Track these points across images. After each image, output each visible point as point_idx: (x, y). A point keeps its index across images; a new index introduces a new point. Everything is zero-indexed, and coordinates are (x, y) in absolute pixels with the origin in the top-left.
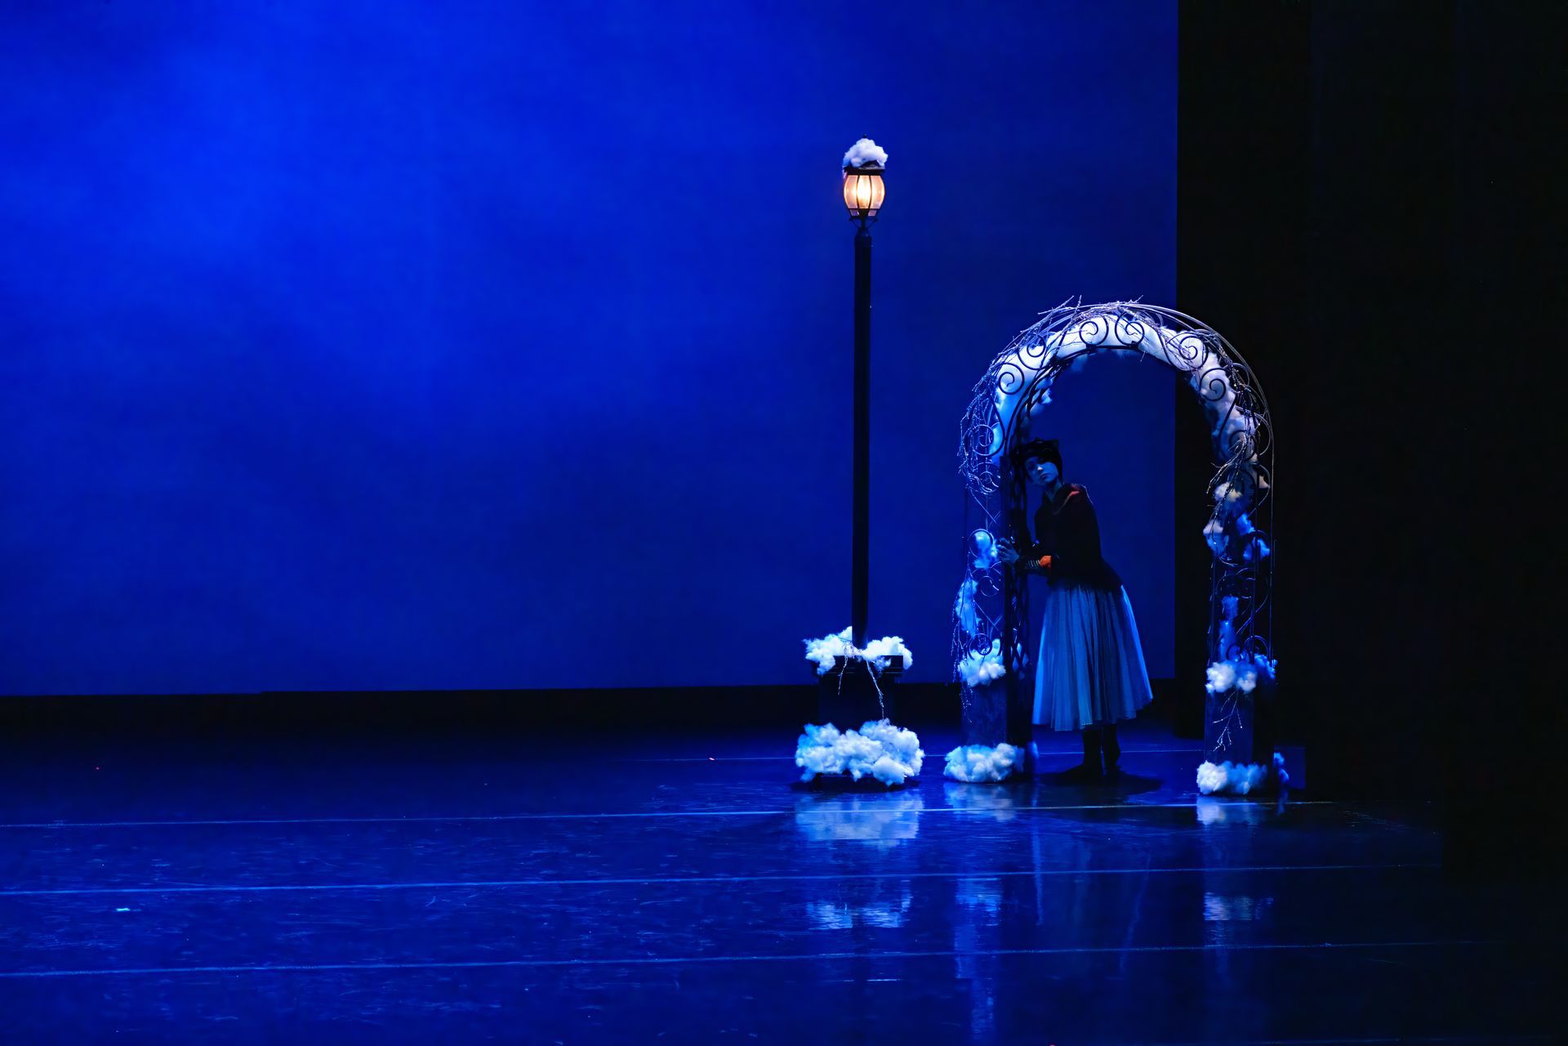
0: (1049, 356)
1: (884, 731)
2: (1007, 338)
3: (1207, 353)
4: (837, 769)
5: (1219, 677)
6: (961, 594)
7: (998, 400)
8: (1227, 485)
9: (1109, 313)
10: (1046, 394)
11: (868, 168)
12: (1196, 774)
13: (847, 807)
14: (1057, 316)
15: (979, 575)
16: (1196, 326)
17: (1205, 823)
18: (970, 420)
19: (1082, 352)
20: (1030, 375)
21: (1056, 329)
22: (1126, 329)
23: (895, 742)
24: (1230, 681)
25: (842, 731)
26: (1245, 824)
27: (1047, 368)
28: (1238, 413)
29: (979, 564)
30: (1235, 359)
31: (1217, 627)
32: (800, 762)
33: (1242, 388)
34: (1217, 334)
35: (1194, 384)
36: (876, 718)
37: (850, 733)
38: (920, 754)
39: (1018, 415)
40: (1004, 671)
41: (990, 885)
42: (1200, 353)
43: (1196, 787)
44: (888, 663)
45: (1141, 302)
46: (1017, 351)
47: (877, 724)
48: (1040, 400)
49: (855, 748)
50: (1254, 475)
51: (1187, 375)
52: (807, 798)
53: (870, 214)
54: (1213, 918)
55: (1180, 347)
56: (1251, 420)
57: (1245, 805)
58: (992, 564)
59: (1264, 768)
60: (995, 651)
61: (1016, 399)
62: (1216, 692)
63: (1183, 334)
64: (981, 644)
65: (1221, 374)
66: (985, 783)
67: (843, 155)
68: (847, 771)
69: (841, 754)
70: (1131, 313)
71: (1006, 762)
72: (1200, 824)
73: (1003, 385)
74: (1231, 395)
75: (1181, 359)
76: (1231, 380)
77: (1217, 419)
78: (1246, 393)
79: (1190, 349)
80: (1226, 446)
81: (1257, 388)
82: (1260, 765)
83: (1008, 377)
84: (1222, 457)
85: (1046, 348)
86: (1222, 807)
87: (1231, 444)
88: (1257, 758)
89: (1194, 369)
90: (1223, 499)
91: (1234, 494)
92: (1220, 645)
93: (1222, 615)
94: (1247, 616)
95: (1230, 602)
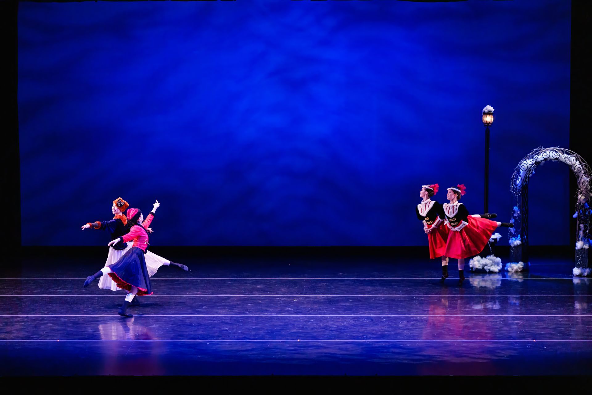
0: (534, 161)
1: (493, 258)
2: (523, 157)
3: (577, 160)
4: (481, 268)
5: (579, 245)
7: (520, 173)
8: (581, 195)
9: (550, 150)
10: (533, 171)
11: (489, 113)
12: (573, 270)
13: (483, 277)
14: (537, 151)
15: (515, 218)
16: (574, 154)
17: (575, 283)
18: (513, 178)
19: (543, 160)
20: (529, 166)
21: (536, 154)
22: (555, 154)
23: (495, 261)
24: (582, 246)
25: (482, 257)
26: (585, 284)
27: (534, 164)
28: (585, 176)
29: (516, 215)
30: (584, 162)
31: (579, 233)
32: (471, 266)
33: (586, 170)
34: (579, 156)
35: (573, 169)
36: (490, 254)
37: (484, 258)
38: (501, 264)
39: (526, 177)
40: (521, 243)
41: (517, 298)
42: (574, 161)
43: (573, 274)
44: (493, 241)
45: (558, 147)
46: (526, 160)
47: (491, 256)
48: (532, 173)
49: (485, 263)
50: (589, 192)
51: (571, 166)
52: (473, 275)
53: (490, 125)
54: (577, 308)
55: (569, 159)
56: (588, 178)
57: (586, 279)
58: (518, 215)
60: (519, 237)
61: (526, 172)
62: (578, 249)
63: (570, 156)
64: (515, 236)
65: (580, 166)
66: (516, 272)
67: (483, 109)
68: (483, 268)
69: (482, 264)
70: (556, 150)
71: (521, 267)
72: (574, 284)
73: (522, 169)
74: (583, 172)
75: (569, 162)
76: (583, 168)
77: (579, 178)
78: (587, 171)
79: (572, 160)
80: (581, 185)
81: (590, 170)
82: (590, 268)
83: (524, 167)
84: (580, 188)
85: (534, 159)
86: (579, 279)
87: (582, 185)
88: (589, 267)
89: (573, 165)
90: (580, 199)
91: (583, 197)
92: (579, 237)
93: (580, 229)
94: (587, 230)
95: (582, 226)
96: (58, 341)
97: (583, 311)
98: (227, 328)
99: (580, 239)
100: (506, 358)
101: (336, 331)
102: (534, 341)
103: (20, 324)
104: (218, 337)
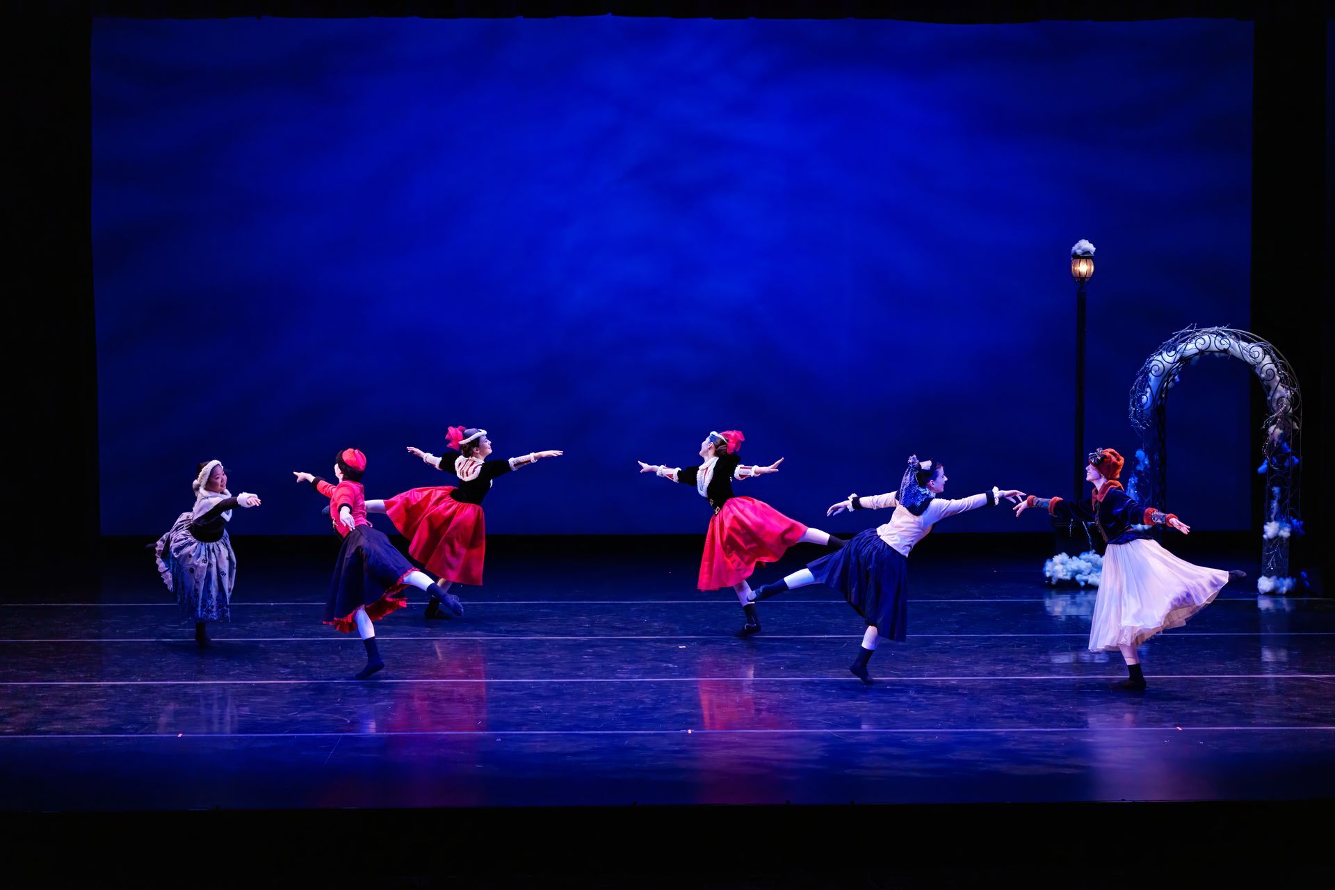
0: (1178, 356)
1: (1090, 557)
2: (1155, 347)
3: (1265, 354)
4: (1068, 577)
5: (1271, 529)
6: (1129, 484)
7: (1150, 380)
8: (1275, 426)
9: (1212, 333)
10: (1176, 377)
11: (1085, 256)
12: (1257, 582)
13: (1073, 597)
14: (1183, 335)
15: (1138, 473)
16: (1259, 340)
17: (1262, 609)
18: (1135, 391)
19: (1196, 354)
20: (1168, 366)
21: (1183, 342)
22: (1220, 342)
24: (1276, 532)
25: (1071, 556)
26: (1284, 610)
27: (1177, 362)
28: (1282, 388)
29: (1140, 468)
30: (1281, 358)
31: (1270, 504)
32: (1048, 574)
33: (1284, 374)
34: (1270, 345)
35: (1258, 372)
36: (1087, 550)
37: (1074, 558)
39: (1161, 389)
42: (1261, 355)
43: (1257, 590)
45: (1228, 328)
46: (1161, 354)
47: (1089, 553)
48: (1173, 380)
49: (1078, 567)
50: (1290, 420)
51: (1254, 367)
52: (1053, 593)
53: (1086, 280)
54: (1266, 660)
55: (1250, 351)
56: (1289, 391)
57: (1284, 601)
58: (1145, 468)
59: (1295, 580)
61: (1161, 378)
62: (1270, 540)
63: (1252, 345)
65: (1272, 366)
67: (1072, 248)
68: (1073, 579)
69: (1070, 569)
70: (1224, 333)
72: (1259, 610)
73: (1153, 372)
74: (1278, 378)
75: (1251, 358)
76: (1278, 371)
77: (1269, 391)
78: (1286, 377)
79: (1255, 353)
80: (1274, 405)
81: (1293, 375)
82: (1292, 578)
83: (1156, 368)
84: (1272, 411)
85: (1177, 352)
86: (1271, 601)
87: (1277, 404)
88: (1290, 574)
89: (1258, 364)
90: (1272, 434)
91: (1278, 431)
92: (1271, 513)
94: (1286, 498)
96: (180, 735)
97: (1279, 666)
98: (538, 707)
99: (1272, 516)
101: (768, 710)
102: (1179, 729)
103: (99, 700)
104: (518, 726)
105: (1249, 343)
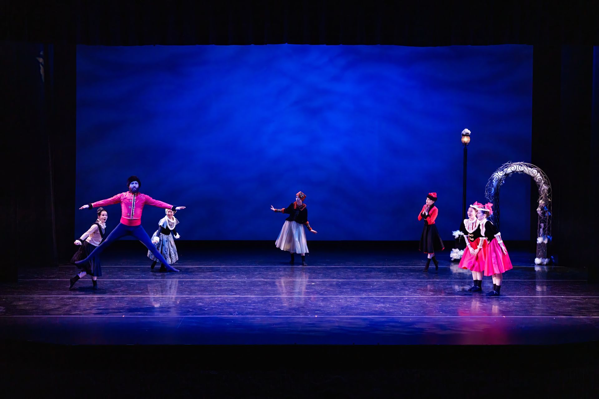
0: (504, 174)
2: (495, 170)
3: (538, 173)
5: (540, 240)
7: (493, 182)
8: (542, 200)
9: (517, 165)
10: (503, 181)
12: (535, 260)
14: (506, 165)
16: (535, 167)
17: (537, 271)
18: (487, 186)
19: (511, 173)
20: (500, 177)
21: (506, 168)
22: (520, 168)
24: (542, 241)
25: (460, 250)
26: (545, 271)
27: (504, 176)
28: (544, 185)
30: (544, 174)
31: (539, 230)
32: (451, 257)
34: (540, 169)
35: (535, 179)
39: (498, 186)
42: (536, 173)
43: (535, 263)
45: (524, 162)
46: (497, 172)
48: (502, 182)
50: (548, 198)
51: (534, 177)
52: (452, 264)
53: (467, 144)
54: (538, 290)
55: (532, 172)
56: (547, 187)
57: (545, 267)
61: (498, 181)
62: (539, 244)
63: (533, 169)
65: (541, 177)
67: (462, 132)
70: (522, 164)
72: (535, 271)
73: (494, 179)
74: (543, 182)
75: (532, 174)
76: (543, 179)
77: (540, 187)
78: (546, 181)
79: (534, 172)
80: (541, 192)
81: (548, 180)
82: (548, 259)
83: (496, 178)
84: (541, 195)
85: (504, 172)
86: (540, 268)
87: (543, 192)
88: (548, 257)
89: (535, 176)
90: (541, 203)
91: (543, 202)
92: (540, 233)
93: (540, 227)
94: (546, 228)
95: (542, 225)
96: (123, 316)
97: (543, 293)
99: (541, 235)
100: (481, 331)
101: (346, 308)
102: (504, 317)
103: (93, 302)
104: (252, 314)
105: (532, 168)
